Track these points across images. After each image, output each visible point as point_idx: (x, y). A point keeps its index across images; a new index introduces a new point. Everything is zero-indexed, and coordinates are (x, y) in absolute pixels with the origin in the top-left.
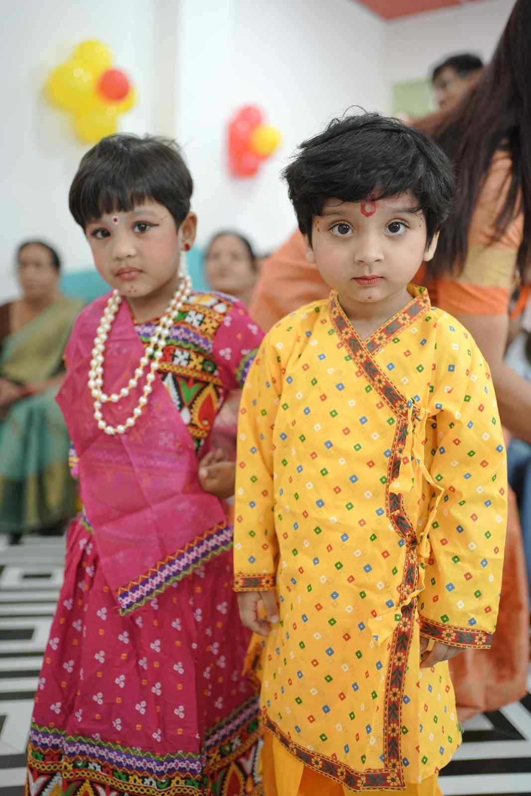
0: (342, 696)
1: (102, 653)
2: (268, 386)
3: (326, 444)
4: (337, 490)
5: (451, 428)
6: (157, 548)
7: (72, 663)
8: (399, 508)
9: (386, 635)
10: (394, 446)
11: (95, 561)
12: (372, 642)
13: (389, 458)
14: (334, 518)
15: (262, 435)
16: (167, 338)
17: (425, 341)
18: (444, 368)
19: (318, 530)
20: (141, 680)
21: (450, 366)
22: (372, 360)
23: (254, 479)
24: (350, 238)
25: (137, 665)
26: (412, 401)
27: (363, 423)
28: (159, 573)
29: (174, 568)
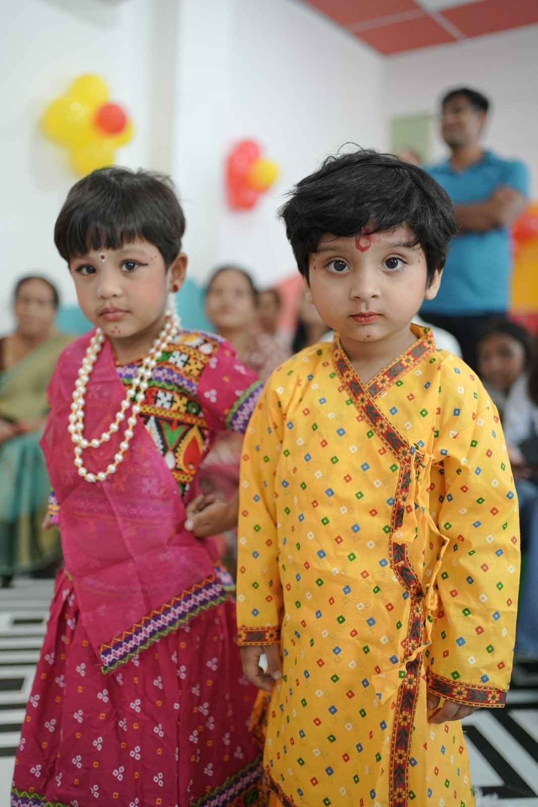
0: (346, 758)
1: (81, 712)
2: (270, 432)
3: (327, 492)
4: (339, 540)
5: (459, 474)
6: (142, 602)
7: (53, 722)
8: (403, 559)
9: (391, 693)
10: (397, 494)
11: (77, 614)
12: (375, 701)
13: (392, 506)
14: (336, 570)
15: (265, 482)
16: (150, 380)
17: (429, 384)
18: (449, 412)
19: (320, 582)
20: (120, 742)
21: (455, 410)
22: (374, 404)
23: (257, 528)
24: (346, 275)
25: (116, 727)
26: (414, 446)
27: (365, 470)
28: (144, 628)
29: (159, 623)
